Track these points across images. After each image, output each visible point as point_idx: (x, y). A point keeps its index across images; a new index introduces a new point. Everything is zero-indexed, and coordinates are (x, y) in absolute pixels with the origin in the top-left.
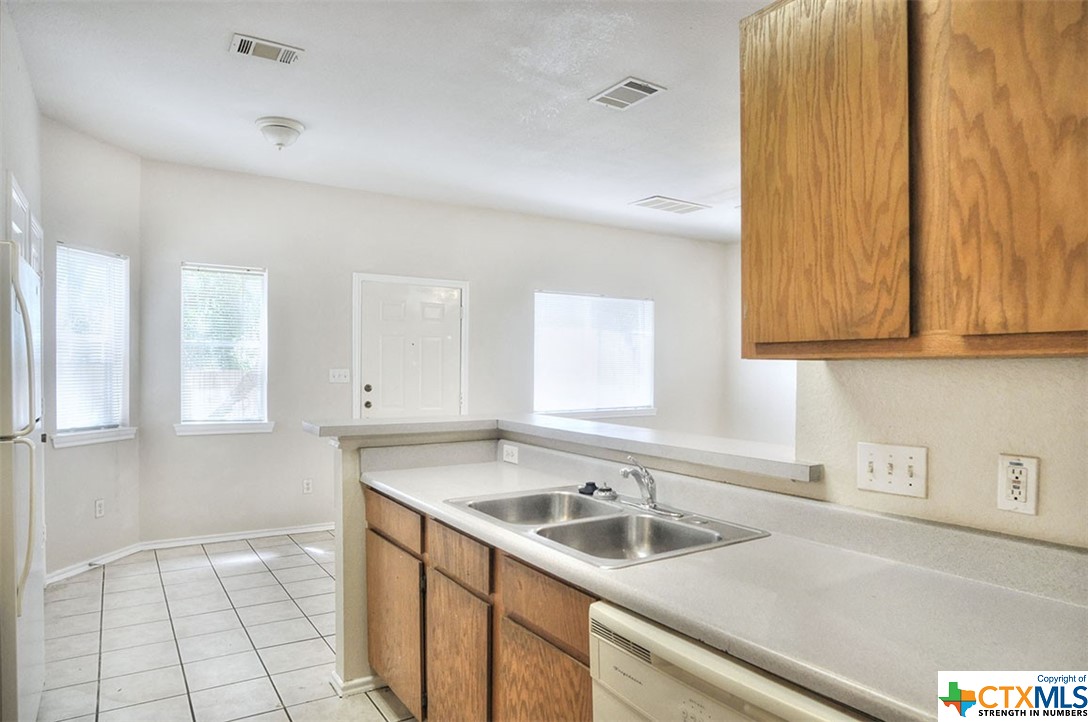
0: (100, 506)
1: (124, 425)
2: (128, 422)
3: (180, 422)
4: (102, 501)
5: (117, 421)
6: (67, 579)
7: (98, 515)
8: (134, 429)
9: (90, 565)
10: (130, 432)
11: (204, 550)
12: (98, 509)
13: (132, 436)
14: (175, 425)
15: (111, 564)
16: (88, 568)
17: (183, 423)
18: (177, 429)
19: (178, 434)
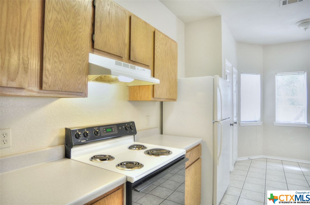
0: (252, 143)
1: (259, 121)
2: (260, 120)
3: (275, 122)
4: (252, 142)
5: (257, 120)
6: (243, 160)
7: (251, 145)
8: (262, 123)
9: (249, 158)
10: (260, 123)
11: (282, 162)
12: (251, 143)
13: (261, 125)
14: (274, 122)
15: (254, 159)
16: (248, 159)
17: (276, 122)
18: (274, 123)
19: (275, 125)
